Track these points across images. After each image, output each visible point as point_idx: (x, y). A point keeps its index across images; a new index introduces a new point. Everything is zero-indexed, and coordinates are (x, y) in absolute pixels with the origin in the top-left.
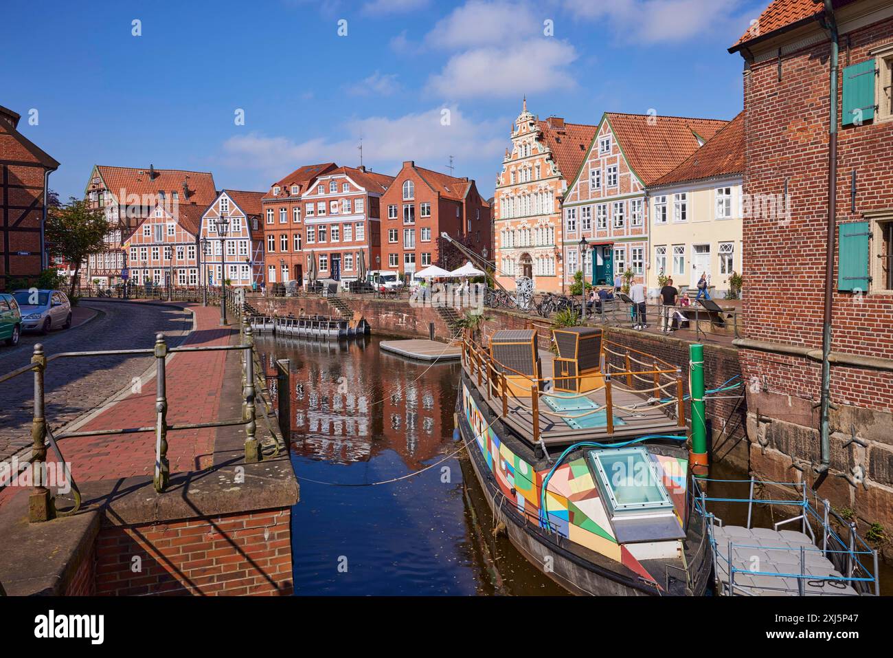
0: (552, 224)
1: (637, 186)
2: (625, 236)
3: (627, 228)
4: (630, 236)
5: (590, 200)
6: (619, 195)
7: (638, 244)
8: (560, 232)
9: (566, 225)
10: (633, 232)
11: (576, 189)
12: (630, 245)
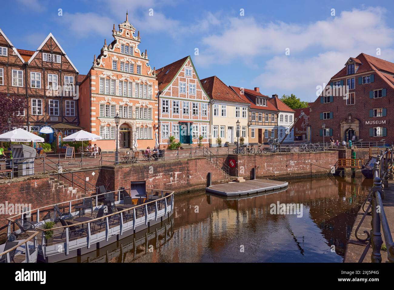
0: (151, 106)
1: (205, 97)
2: (199, 120)
3: (200, 116)
4: (201, 120)
5: (179, 98)
6: (196, 99)
7: (204, 124)
8: (157, 112)
9: (161, 108)
10: (203, 118)
11: (170, 89)
12: (201, 124)
